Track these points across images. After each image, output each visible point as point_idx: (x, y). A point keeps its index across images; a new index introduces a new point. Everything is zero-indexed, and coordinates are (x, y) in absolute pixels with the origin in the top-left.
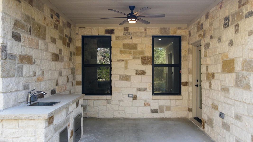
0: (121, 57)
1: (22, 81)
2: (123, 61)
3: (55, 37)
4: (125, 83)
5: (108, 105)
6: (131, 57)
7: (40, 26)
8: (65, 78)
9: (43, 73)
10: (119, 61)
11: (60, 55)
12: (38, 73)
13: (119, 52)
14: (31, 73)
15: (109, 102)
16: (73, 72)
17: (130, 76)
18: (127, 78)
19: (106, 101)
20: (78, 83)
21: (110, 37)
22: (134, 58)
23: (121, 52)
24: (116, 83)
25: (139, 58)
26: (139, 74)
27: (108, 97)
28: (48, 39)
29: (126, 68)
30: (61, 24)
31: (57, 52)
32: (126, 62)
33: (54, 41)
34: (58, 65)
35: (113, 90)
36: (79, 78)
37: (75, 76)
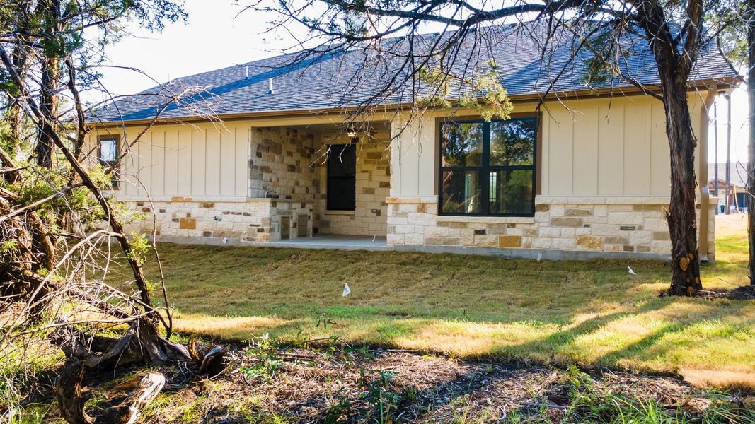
0: (365, 167)
1: (262, 183)
2: (366, 171)
3: (292, 151)
4: (369, 197)
5: (352, 221)
6: (375, 167)
7: (276, 145)
8: (304, 188)
9: (278, 180)
10: (363, 172)
11: (296, 167)
12: (274, 179)
13: (363, 162)
14: (268, 179)
15: (352, 217)
16: (316, 184)
17: (374, 189)
18: (370, 191)
19: (349, 217)
20: (322, 197)
21: (355, 145)
22: (378, 168)
23: (366, 162)
24: (360, 197)
25: (383, 168)
26: (384, 187)
27: (351, 212)
28: (284, 153)
29: (370, 179)
30: (299, 137)
31: (293, 163)
32: (371, 173)
33: (290, 154)
34: (295, 176)
35: (357, 204)
36: (324, 191)
37: (319, 189)
